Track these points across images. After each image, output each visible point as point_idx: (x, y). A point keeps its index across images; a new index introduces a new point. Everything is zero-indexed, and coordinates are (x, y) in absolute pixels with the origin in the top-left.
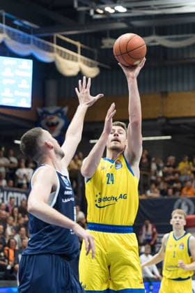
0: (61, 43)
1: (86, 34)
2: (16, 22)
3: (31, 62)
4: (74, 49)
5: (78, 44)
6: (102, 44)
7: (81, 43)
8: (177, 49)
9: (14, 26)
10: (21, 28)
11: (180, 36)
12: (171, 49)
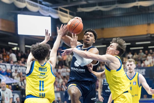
0: (61, 10)
1: (70, 7)
2: (43, 3)
3: (50, 18)
4: (66, 12)
5: (68, 11)
6: (77, 10)
7: (69, 10)
8: (107, 12)
9: (43, 4)
10: (45, 5)
11: (107, 6)
12: (104, 11)
